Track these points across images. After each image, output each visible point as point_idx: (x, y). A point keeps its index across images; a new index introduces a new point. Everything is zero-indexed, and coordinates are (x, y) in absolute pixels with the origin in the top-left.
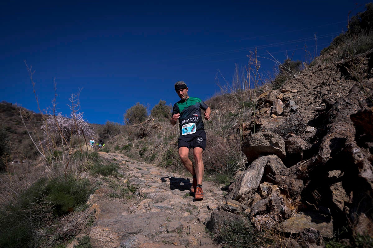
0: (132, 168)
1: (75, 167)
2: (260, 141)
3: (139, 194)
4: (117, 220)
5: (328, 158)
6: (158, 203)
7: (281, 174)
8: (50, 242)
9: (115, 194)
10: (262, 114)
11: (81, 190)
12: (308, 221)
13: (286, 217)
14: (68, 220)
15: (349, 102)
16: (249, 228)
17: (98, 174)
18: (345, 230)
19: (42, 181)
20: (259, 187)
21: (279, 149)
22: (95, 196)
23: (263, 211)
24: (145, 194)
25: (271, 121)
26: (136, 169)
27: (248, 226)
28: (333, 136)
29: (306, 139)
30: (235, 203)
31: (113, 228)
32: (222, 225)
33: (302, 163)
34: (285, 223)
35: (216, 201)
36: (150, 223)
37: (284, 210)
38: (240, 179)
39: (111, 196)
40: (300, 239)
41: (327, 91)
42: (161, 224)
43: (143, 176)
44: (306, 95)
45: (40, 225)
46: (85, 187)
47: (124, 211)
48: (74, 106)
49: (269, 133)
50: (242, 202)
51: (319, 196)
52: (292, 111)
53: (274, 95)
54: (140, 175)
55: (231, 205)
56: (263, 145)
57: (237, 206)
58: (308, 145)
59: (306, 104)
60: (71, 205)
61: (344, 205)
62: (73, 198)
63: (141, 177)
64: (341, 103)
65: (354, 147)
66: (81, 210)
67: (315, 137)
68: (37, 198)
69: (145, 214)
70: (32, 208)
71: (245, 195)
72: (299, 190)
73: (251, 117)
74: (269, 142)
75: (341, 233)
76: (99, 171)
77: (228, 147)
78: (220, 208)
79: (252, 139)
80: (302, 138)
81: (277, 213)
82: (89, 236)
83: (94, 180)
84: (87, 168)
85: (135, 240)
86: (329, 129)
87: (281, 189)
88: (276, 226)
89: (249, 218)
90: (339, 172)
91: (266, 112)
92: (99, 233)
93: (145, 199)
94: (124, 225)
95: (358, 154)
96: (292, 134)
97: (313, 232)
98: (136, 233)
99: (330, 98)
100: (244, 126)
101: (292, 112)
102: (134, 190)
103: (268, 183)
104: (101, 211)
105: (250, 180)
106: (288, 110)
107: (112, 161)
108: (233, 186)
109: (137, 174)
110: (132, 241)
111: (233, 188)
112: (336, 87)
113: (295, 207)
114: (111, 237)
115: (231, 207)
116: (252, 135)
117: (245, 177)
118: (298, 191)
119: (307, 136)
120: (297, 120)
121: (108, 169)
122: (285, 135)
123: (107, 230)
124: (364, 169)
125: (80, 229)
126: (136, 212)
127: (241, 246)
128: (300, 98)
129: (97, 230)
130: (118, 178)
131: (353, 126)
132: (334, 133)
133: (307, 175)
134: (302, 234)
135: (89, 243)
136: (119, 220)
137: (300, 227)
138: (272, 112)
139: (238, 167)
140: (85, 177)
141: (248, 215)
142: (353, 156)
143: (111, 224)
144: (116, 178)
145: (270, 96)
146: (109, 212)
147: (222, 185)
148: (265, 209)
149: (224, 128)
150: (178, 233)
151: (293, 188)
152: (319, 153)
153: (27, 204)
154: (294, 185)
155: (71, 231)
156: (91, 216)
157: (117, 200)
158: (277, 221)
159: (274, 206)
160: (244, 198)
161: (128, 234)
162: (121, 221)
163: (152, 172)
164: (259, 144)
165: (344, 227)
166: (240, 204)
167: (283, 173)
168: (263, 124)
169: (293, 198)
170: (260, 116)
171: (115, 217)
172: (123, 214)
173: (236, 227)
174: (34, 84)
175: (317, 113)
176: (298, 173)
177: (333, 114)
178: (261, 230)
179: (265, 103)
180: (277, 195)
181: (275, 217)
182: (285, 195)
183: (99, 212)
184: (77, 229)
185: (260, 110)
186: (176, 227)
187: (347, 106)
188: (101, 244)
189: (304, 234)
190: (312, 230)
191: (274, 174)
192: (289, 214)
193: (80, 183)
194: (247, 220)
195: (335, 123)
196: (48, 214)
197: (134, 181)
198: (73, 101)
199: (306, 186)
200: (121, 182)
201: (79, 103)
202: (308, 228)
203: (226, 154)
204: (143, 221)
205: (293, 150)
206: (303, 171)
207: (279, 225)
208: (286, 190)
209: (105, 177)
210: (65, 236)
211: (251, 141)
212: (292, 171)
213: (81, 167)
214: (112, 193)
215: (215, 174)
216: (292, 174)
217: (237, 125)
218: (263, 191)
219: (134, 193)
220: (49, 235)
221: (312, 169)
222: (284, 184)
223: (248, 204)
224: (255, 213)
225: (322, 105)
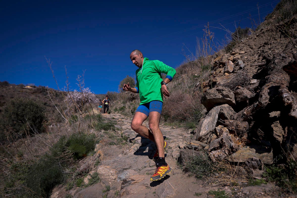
0: (126, 123)
1: (85, 126)
2: (214, 95)
3: (130, 141)
4: (115, 160)
5: (267, 102)
8: (73, 177)
9: (113, 142)
10: (217, 74)
11: (90, 141)
12: (252, 152)
13: (234, 151)
14: (84, 162)
15: (284, 56)
16: (206, 161)
17: (101, 130)
18: (281, 157)
19: (64, 138)
20: (215, 129)
21: (229, 99)
22: (99, 145)
23: (217, 148)
24: (135, 141)
25: (224, 78)
26: (129, 123)
27: (205, 159)
28: (270, 85)
29: (250, 90)
30: (197, 143)
31: (112, 166)
32: (188, 159)
33: (247, 109)
34: (234, 155)
35: (185, 142)
36: (137, 161)
37: (233, 146)
38: (201, 125)
39: (110, 144)
40: (245, 167)
41: (269, 49)
44: (251, 54)
45: (67, 166)
46: (92, 139)
47: (120, 154)
48: (81, 83)
49: (220, 88)
50: (203, 141)
52: (241, 68)
53: (225, 57)
55: (194, 144)
56: (217, 98)
57: (198, 145)
58: (253, 94)
59: (252, 61)
60: (84, 152)
61: (283, 138)
62: (85, 147)
64: (278, 58)
65: (284, 93)
66: (91, 155)
67: (257, 87)
68: (61, 149)
70: (59, 156)
71: (205, 136)
72: (244, 129)
73: (209, 77)
74: (221, 94)
75: (278, 160)
76: (102, 127)
78: (185, 147)
79: (208, 93)
80: (247, 89)
81: (227, 148)
82: (97, 172)
84: (94, 126)
85: (127, 173)
86: (267, 79)
87: (229, 130)
88: (227, 158)
89: (207, 153)
90: (279, 112)
91: (220, 72)
92: (103, 170)
93: (135, 145)
94: (119, 164)
95: (288, 98)
96: (239, 87)
97: (256, 161)
98: (128, 169)
99: (269, 55)
100: (204, 84)
104: (104, 155)
105: (207, 125)
106: (238, 67)
107: (112, 119)
108: (196, 130)
109: (129, 127)
110: (125, 175)
111: (196, 131)
112: (276, 45)
113: (242, 143)
114: (111, 172)
115: (193, 146)
116: (208, 91)
117: (204, 123)
119: (252, 87)
120: (243, 75)
121: (108, 126)
122: (234, 88)
123: (108, 167)
124: (293, 109)
125: (91, 168)
126: (128, 154)
127: (201, 174)
128: (246, 57)
129: (102, 168)
130: (116, 132)
131: (287, 75)
132: (271, 82)
133: (251, 117)
134: (247, 163)
135: (98, 177)
137: (246, 157)
138: (226, 71)
139: (201, 115)
140: (93, 132)
142: (284, 100)
143: (111, 163)
144: (114, 131)
145: (223, 59)
146: (109, 155)
147: (190, 129)
148: (219, 146)
149: (190, 87)
151: (239, 128)
152: (259, 99)
153: (56, 153)
154: (240, 126)
155: (85, 169)
156: (98, 159)
157: (115, 146)
158: (228, 154)
159: (225, 143)
160: (204, 139)
161: (122, 170)
162: (117, 161)
165: (280, 155)
166: (201, 143)
167: (232, 117)
168: (218, 81)
169: (240, 136)
170: (215, 75)
171: (114, 158)
172: (119, 156)
173: (197, 160)
174: (53, 71)
175: (259, 68)
176: (244, 117)
177: (271, 68)
179: (219, 65)
180: (227, 134)
181: (226, 151)
182: (233, 134)
183: (102, 156)
184: (89, 168)
185: (216, 71)
187: (283, 59)
188: (105, 177)
189: (249, 163)
190: (254, 159)
191: (227, 119)
192: (236, 149)
193: (89, 137)
194: (205, 155)
195: (272, 74)
196: (70, 159)
197: (127, 132)
198: (80, 80)
199: (251, 126)
200: (118, 133)
201: (83, 81)
202: (252, 158)
203: (192, 106)
204: (133, 160)
205: (241, 99)
206: (247, 115)
207: (230, 157)
208: (234, 130)
209: (106, 131)
210: (82, 173)
211: (207, 95)
212: (239, 116)
213: (89, 125)
214: (111, 142)
215: (185, 122)
216: (239, 117)
217: (199, 84)
218: (218, 132)
219: (127, 140)
220: (72, 172)
221: (255, 113)
222: (231, 126)
223: (208, 143)
224: (211, 149)
225: (263, 61)
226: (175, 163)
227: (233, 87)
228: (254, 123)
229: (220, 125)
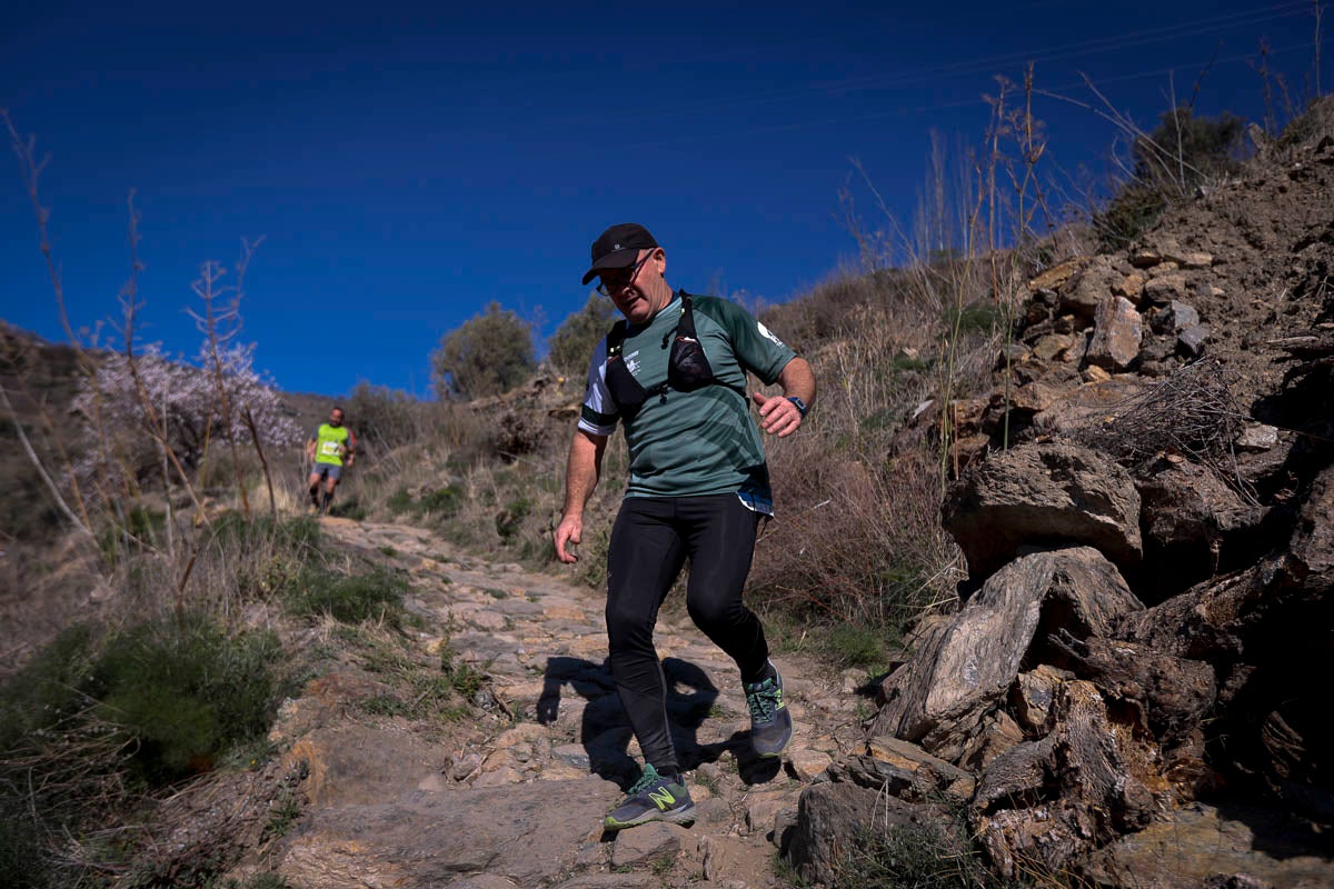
0: (465, 590)
1: (220, 579)
2: (1026, 487)
3: (494, 701)
4: (397, 808)
6: (573, 741)
7: (1116, 634)
9: (391, 698)
10: (1041, 363)
11: (245, 679)
12: (1232, 844)
13: (1130, 822)
14: (193, 803)
16: (962, 864)
17: (320, 613)
19: (77, 640)
20: (1015, 688)
21: (1109, 520)
22: (303, 707)
23: (1029, 793)
24: (520, 703)
25: (1082, 395)
26: (480, 593)
27: (955, 853)
29: (1236, 482)
30: (905, 752)
31: (380, 843)
32: (847, 845)
33: (1214, 589)
34: (1126, 850)
35: (824, 743)
36: (536, 826)
37: (1123, 792)
38: (932, 649)
39: (374, 709)
42: (584, 835)
43: (509, 627)
44: (1251, 278)
45: (73, 824)
46: (260, 668)
47: (428, 773)
48: (217, 314)
49: (1067, 449)
50: (937, 749)
51: (1289, 736)
52: (1183, 350)
54: (498, 620)
55: (890, 761)
56: (1039, 504)
57: (914, 766)
58: (1248, 508)
59: (1250, 318)
60: (202, 742)
62: (211, 713)
63: (503, 630)
66: (243, 763)
67: (1280, 470)
68: (58, 711)
69: (516, 788)
70: (36, 753)
71: (952, 718)
72: (1195, 704)
73: (993, 378)
74: (1066, 489)
76: (323, 601)
77: (886, 507)
78: (837, 770)
79: (990, 473)
80: (1219, 478)
81: (1088, 802)
82: (277, 876)
83: (300, 638)
84: (272, 586)
87: (1108, 699)
88: (1085, 860)
89: (965, 817)
91: (1060, 356)
92: (320, 863)
93: (521, 725)
94: (426, 832)
96: (1174, 459)
98: (478, 868)
100: (960, 416)
101: (1181, 357)
102: (471, 685)
103: (1054, 670)
104: (331, 770)
105: (974, 657)
106: (1164, 344)
107: (378, 556)
108: (900, 681)
109: (483, 615)
111: (902, 686)
113: (1172, 780)
114: (371, 879)
115: (885, 771)
116: (992, 458)
117: (953, 642)
118: (1188, 709)
119: (1244, 468)
120: (1201, 394)
121: (363, 594)
122: (1140, 458)
123: (353, 850)
125: (242, 846)
126: (480, 781)
128: (1221, 292)
129: (314, 851)
130: (405, 635)
133: (1236, 640)
136: (405, 811)
137: (1192, 869)
138: (1092, 352)
139: (928, 595)
140: (264, 624)
141: (960, 808)
143: (372, 825)
144: (394, 633)
145: (1085, 284)
146: (362, 776)
147: (854, 671)
148: (1038, 783)
149: (869, 423)
150: (657, 871)
151: (1168, 696)
152: (1293, 543)
153: (17, 734)
154: (1171, 682)
155: (202, 851)
156: (288, 790)
157: (400, 725)
158: (1088, 839)
159: (1076, 770)
160: (948, 733)
161: (442, 873)
162: (414, 813)
163: (552, 609)
164: (1022, 499)
166: (929, 758)
167: (1123, 628)
168: (1042, 407)
169: (1164, 739)
170: (1032, 372)
171: (388, 800)
172: (423, 786)
173: (906, 854)
174: (45, 214)
175: (1298, 363)
176: (1192, 633)
178: (1018, 872)
179: (1058, 316)
180: (1094, 723)
181: (1080, 819)
182: (1129, 724)
183: (320, 774)
184: (227, 845)
185: (1033, 346)
186: (646, 848)
190: (1245, 883)
191: (1084, 630)
192: (1141, 811)
193: (241, 651)
194: (955, 828)
196: (105, 779)
197: (473, 645)
198: (212, 292)
199: (1229, 689)
200: (416, 648)
201: (235, 303)
202: (1231, 876)
203: (875, 538)
204: (508, 818)
205: (1177, 528)
206: (1214, 623)
207: (1098, 855)
208: (1135, 704)
209: (348, 627)
210: (178, 873)
211: (986, 484)
212: (1164, 623)
213: (245, 580)
214: (379, 694)
215: (822, 624)
216: (1166, 633)
217: (928, 409)
218: (1032, 707)
219: (473, 696)
220: (110, 865)
221: (1260, 616)
222: (1123, 679)
223: (964, 760)
224: (990, 800)
225: (1323, 329)
226: (765, 860)
227: (1136, 455)
228: (1250, 677)
229: (1045, 664)
